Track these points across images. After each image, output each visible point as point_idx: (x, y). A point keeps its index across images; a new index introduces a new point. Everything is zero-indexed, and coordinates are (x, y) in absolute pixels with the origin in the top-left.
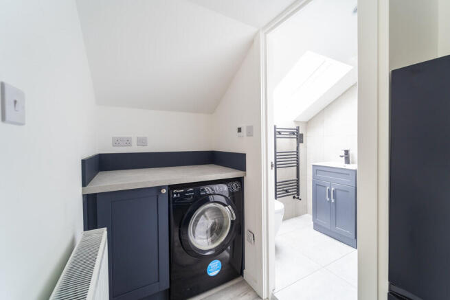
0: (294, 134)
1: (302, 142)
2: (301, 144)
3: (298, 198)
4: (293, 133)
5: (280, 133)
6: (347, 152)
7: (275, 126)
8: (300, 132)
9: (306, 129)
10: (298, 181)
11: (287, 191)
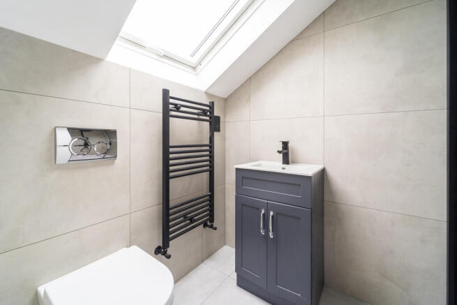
0: (205, 115)
1: (219, 130)
2: (216, 134)
3: (211, 227)
4: (204, 113)
5: (177, 108)
6: (285, 145)
7: (166, 92)
8: (216, 114)
9: (225, 110)
10: (211, 197)
11: (192, 220)
